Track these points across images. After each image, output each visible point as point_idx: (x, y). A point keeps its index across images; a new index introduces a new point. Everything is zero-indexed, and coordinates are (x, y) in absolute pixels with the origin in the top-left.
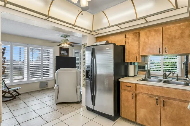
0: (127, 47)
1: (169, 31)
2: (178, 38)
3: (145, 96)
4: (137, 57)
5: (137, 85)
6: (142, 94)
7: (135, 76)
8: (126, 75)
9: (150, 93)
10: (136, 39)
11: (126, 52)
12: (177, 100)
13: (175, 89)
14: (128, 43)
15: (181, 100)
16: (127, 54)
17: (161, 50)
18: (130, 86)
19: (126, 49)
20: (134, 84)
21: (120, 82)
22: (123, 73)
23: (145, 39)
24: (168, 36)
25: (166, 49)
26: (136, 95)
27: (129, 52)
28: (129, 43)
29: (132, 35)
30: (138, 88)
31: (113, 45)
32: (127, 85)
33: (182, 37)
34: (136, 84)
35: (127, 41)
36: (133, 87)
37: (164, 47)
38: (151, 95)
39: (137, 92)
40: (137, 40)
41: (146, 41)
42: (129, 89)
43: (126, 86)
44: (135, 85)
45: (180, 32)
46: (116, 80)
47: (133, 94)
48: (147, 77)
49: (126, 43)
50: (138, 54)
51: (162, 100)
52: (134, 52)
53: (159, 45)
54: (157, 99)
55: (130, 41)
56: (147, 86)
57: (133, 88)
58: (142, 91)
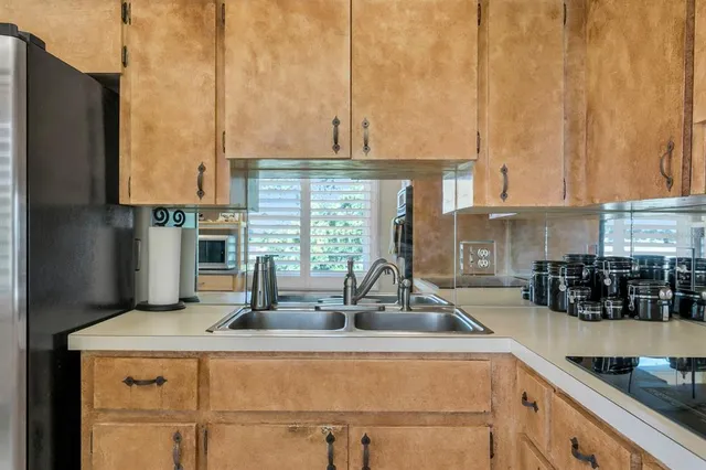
0: (132, 94)
1: (384, 25)
2: (422, 75)
3: (258, 432)
4: (202, 169)
5: (212, 363)
6: (245, 418)
7: (185, 301)
8: (126, 299)
9: (291, 407)
10: (199, 47)
11: (128, 131)
12: (429, 419)
13: (421, 355)
14: (144, 60)
15: (445, 414)
16: (134, 146)
17: (343, 128)
18: (160, 381)
19: (128, 104)
20: (187, 355)
21: (77, 354)
22: (102, 290)
23: (254, 55)
24: (376, 54)
25: (366, 125)
26: (203, 437)
27: (149, 128)
28: (153, 65)
29: (175, 11)
30: (214, 383)
31: (18, 47)
32: (135, 374)
33: (438, 70)
34: (201, 358)
35: (135, 45)
36: (180, 381)
37: (359, 118)
38: (299, 413)
39: (207, 415)
40: (206, 54)
41: (262, 69)
42: (148, 398)
43: (130, 381)
44: (193, 364)
45: (431, 40)
46: (48, 345)
47: (177, 438)
48: (259, 305)
49: (125, 64)
50: (212, 146)
51: (356, 434)
52: (185, 133)
53: (336, 104)
54: (331, 439)
55: (155, 49)
56: (272, 361)
57: (184, 390)
58: (241, 400)
